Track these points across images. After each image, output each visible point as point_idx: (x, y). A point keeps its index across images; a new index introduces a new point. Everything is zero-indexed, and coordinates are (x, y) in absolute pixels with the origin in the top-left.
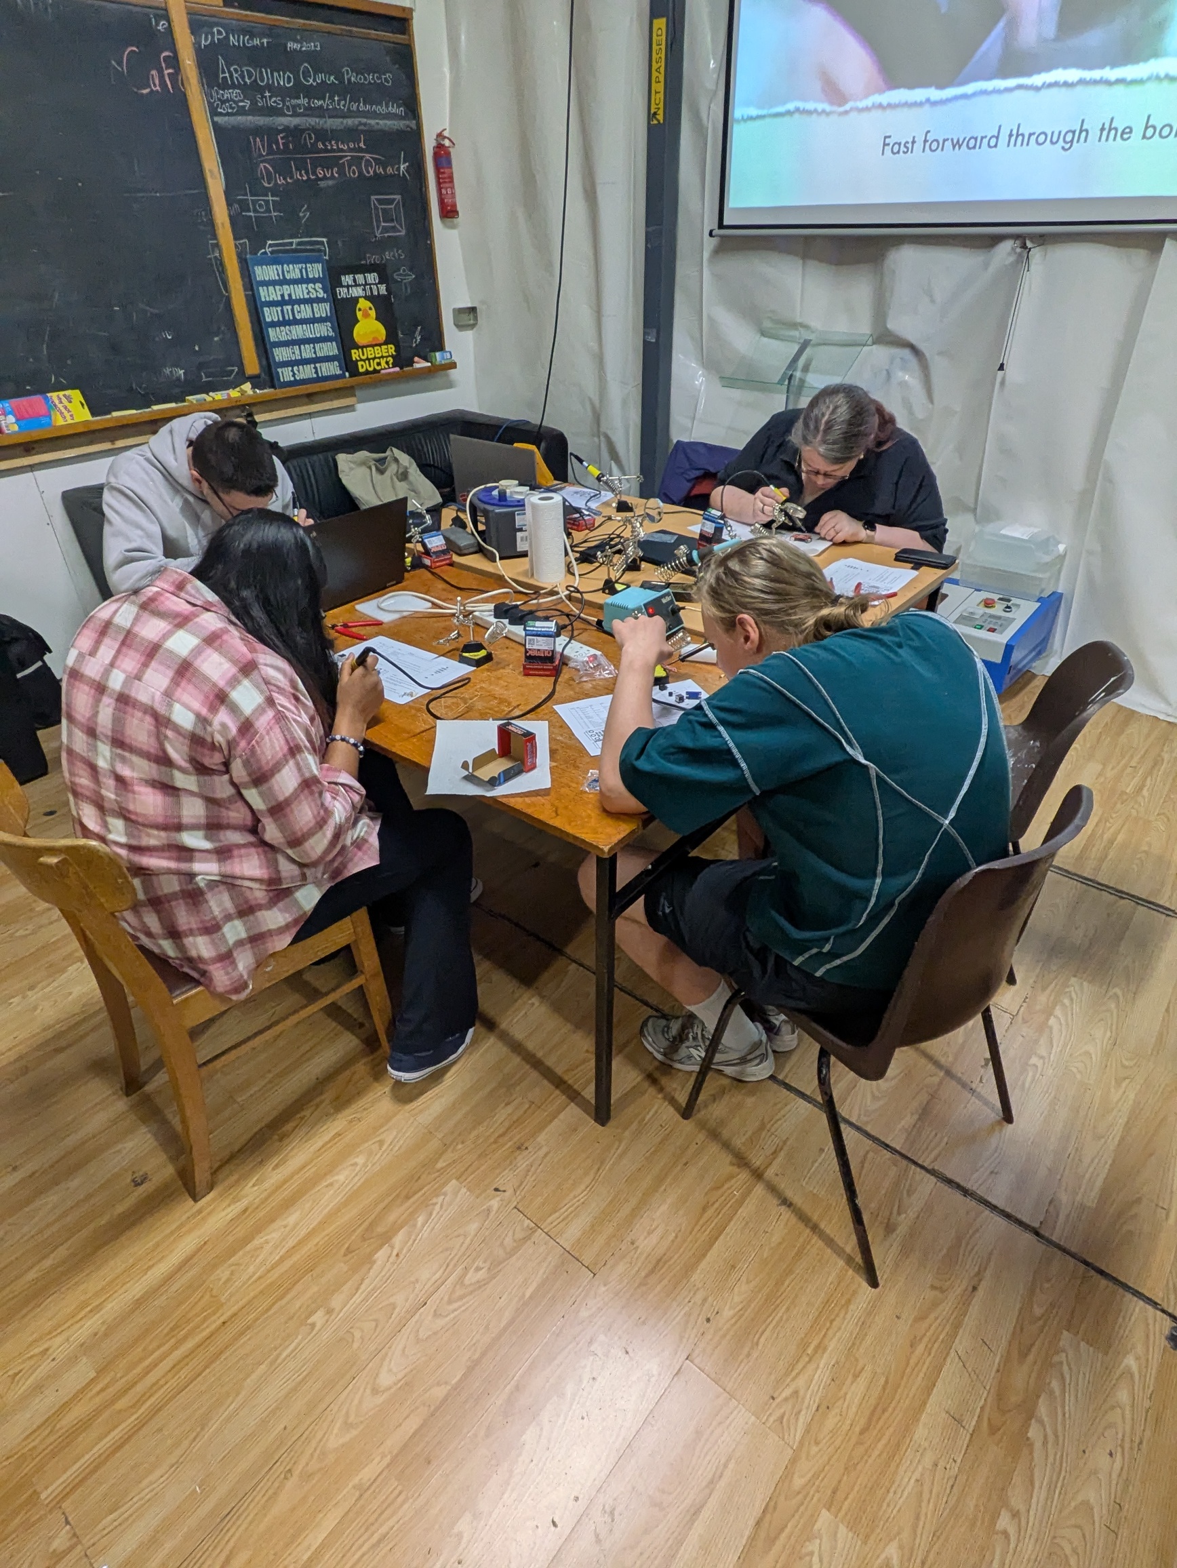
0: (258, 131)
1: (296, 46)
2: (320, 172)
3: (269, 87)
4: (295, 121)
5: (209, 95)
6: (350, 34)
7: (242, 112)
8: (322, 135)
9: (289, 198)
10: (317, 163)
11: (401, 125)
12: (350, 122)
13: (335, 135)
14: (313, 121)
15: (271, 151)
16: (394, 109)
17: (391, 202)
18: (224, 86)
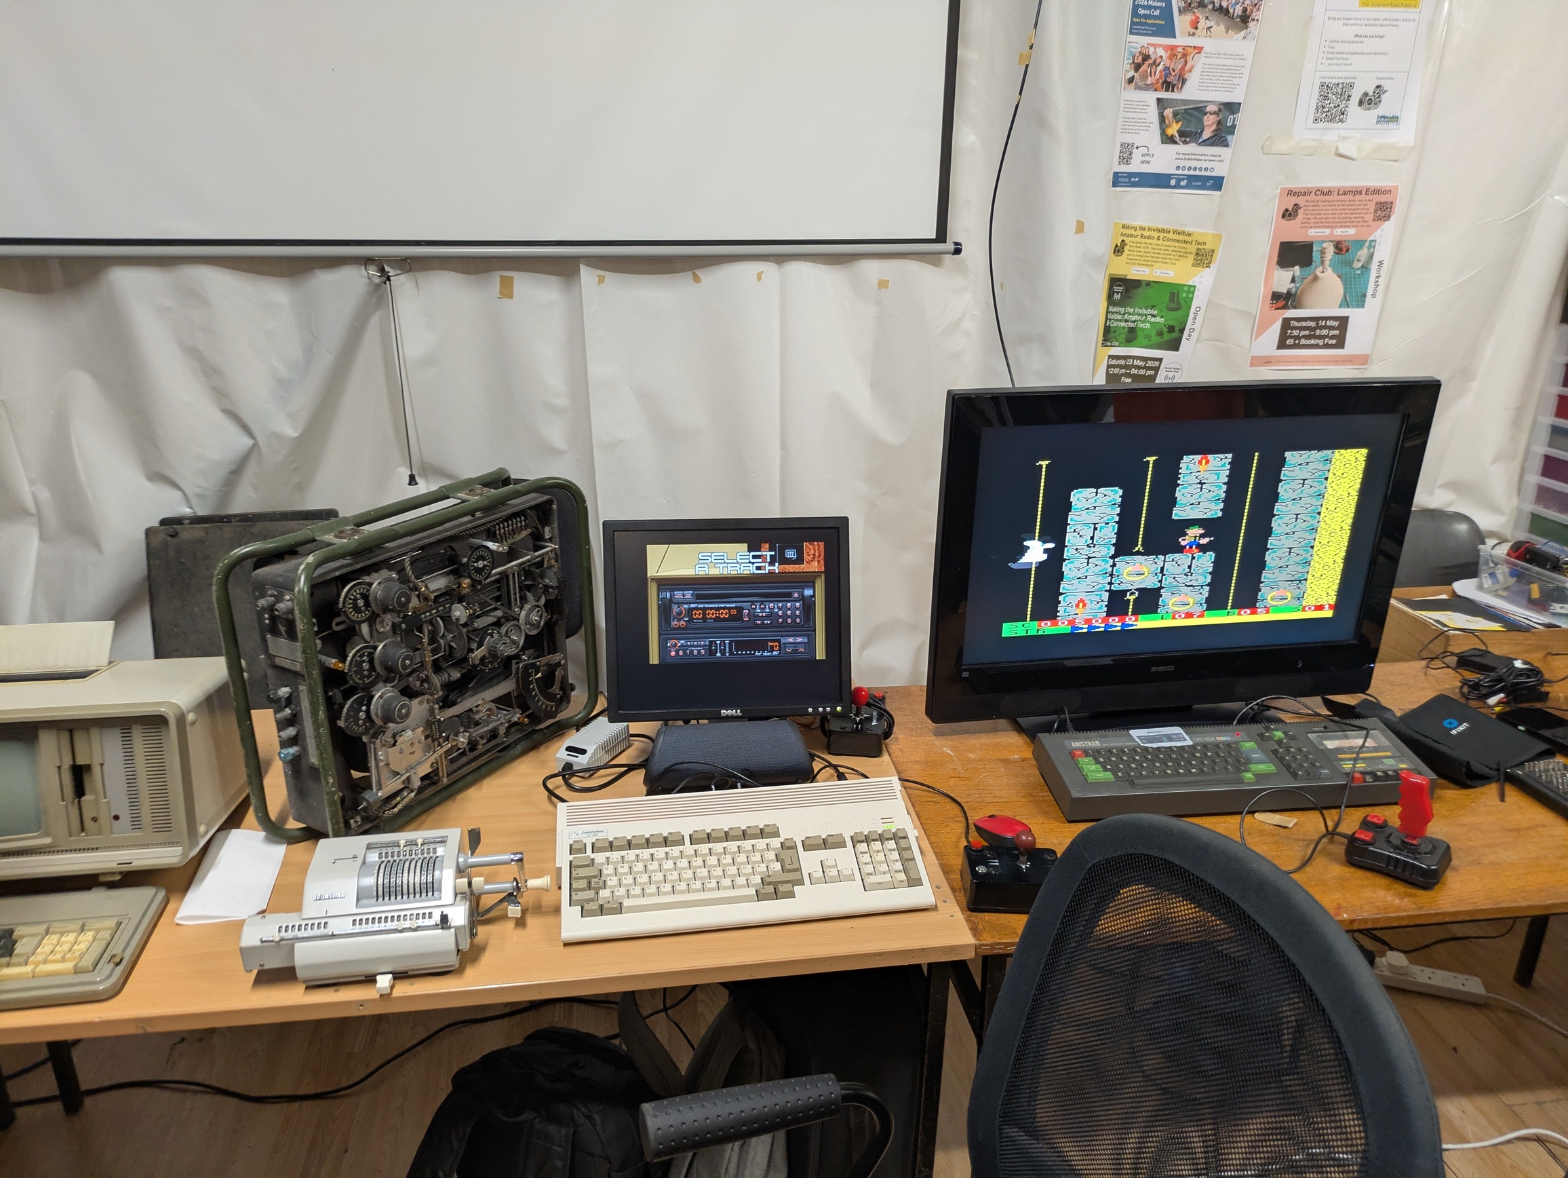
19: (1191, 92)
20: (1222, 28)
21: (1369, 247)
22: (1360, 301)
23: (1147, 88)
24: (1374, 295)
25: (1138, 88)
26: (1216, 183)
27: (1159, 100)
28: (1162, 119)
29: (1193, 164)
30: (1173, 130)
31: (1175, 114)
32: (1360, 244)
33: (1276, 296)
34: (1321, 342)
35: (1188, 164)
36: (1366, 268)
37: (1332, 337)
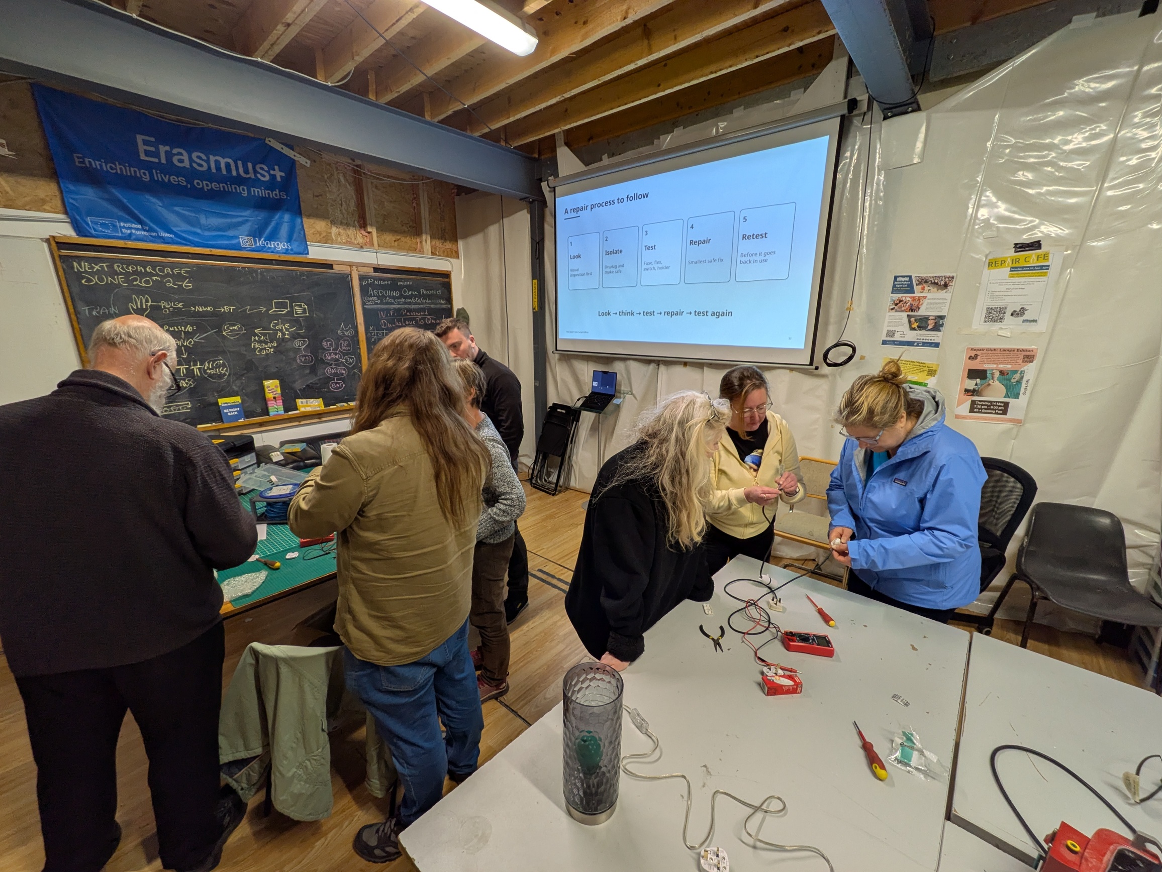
0: (382, 310)
1: (402, 283)
3: (389, 296)
4: (399, 306)
5: (362, 300)
6: (426, 280)
7: (376, 304)
8: (409, 310)
10: (405, 320)
11: (444, 306)
12: (422, 306)
13: (415, 310)
14: (406, 306)
15: (387, 316)
16: (442, 301)
18: (371, 296)
19: (922, 312)
20: (935, 289)
21: (1020, 374)
22: (1017, 396)
23: (902, 311)
24: (1024, 394)
25: (896, 311)
26: (937, 345)
27: (908, 316)
28: (910, 322)
29: (925, 338)
30: (915, 325)
31: (916, 320)
32: (1016, 372)
33: (967, 391)
34: (994, 412)
35: (922, 338)
36: (1019, 382)
37: (1000, 410)
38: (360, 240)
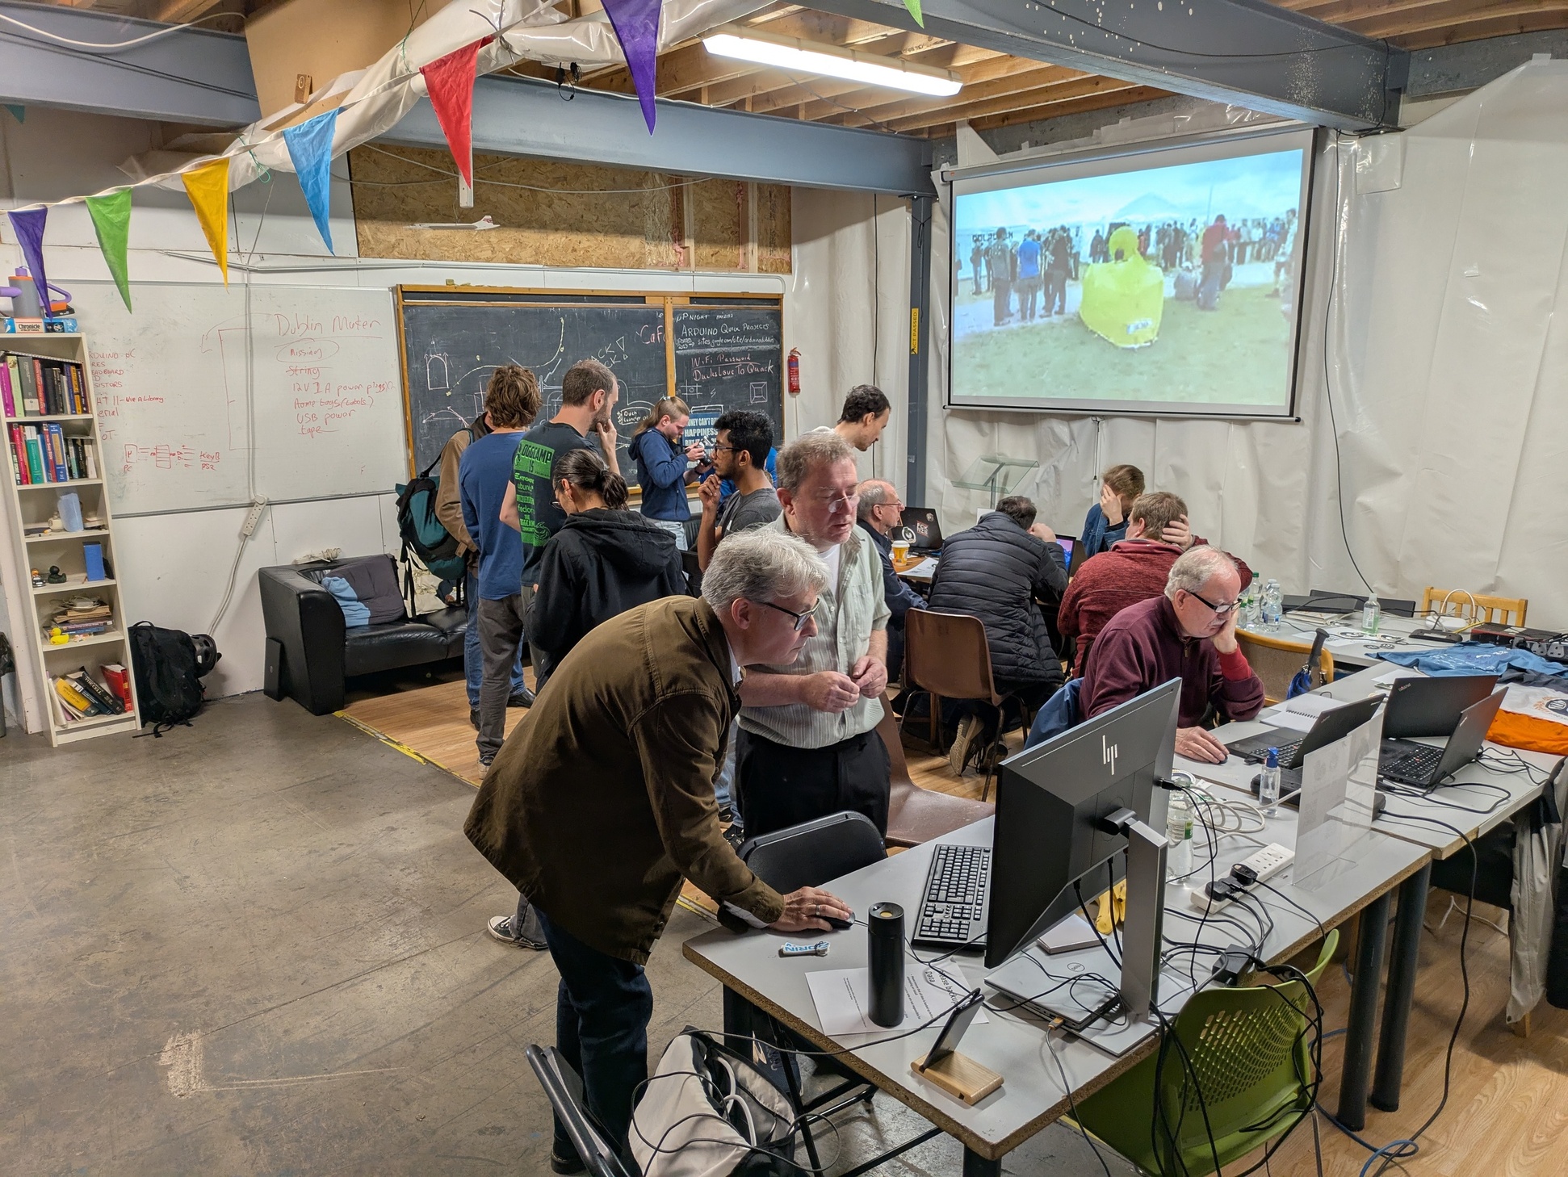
0: (696, 356)
1: (721, 317)
2: (724, 372)
3: (705, 336)
4: (716, 349)
5: (675, 342)
6: (751, 309)
7: (690, 348)
8: (728, 355)
9: (706, 386)
10: (723, 368)
11: (771, 347)
12: (743, 348)
13: (736, 355)
14: (724, 349)
15: (701, 364)
16: (770, 340)
17: (761, 385)
18: (684, 337)
38: (673, 259)
